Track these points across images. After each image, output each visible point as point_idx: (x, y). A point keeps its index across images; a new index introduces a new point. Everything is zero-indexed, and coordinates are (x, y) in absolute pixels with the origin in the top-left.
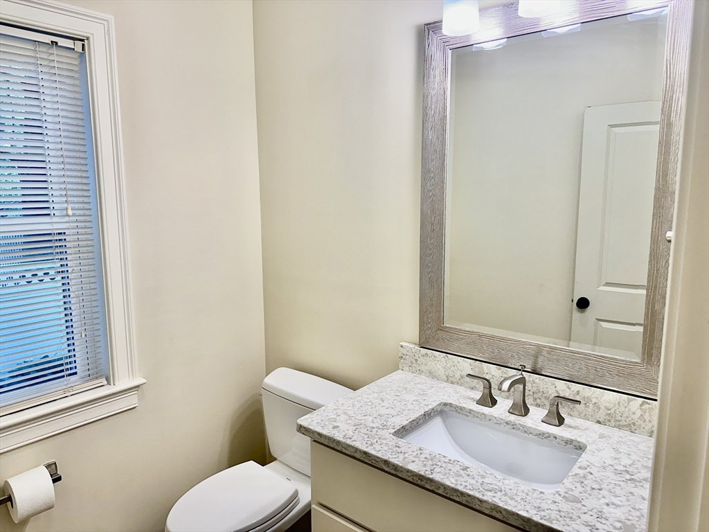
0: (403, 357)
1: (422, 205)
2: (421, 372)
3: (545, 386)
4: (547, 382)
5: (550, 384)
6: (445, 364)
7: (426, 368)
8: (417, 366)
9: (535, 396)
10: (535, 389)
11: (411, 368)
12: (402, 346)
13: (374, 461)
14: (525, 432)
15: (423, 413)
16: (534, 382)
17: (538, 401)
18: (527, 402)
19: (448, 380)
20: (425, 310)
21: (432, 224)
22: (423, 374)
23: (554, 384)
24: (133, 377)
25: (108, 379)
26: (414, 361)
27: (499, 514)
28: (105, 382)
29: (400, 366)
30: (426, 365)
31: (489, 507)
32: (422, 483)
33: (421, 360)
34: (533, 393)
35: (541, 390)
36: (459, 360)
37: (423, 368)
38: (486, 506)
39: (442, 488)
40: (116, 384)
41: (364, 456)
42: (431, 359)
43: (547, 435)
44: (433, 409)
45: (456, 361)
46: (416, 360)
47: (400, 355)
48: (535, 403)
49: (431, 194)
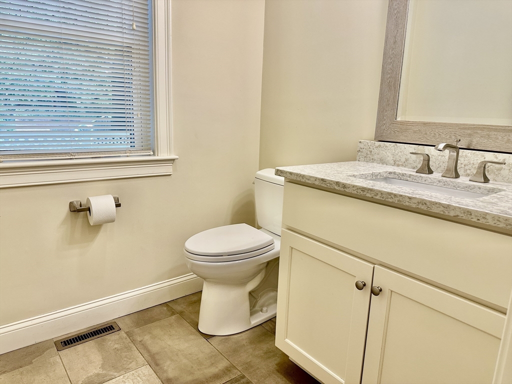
0: (361, 150)
1: (388, 22)
2: (373, 160)
3: (476, 159)
4: (477, 155)
5: (480, 156)
6: (394, 151)
7: (378, 156)
8: (371, 156)
9: (466, 167)
10: (466, 162)
11: (366, 158)
12: (360, 142)
13: (328, 185)
14: (454, 186)
15: (371, 172)
16: (466, 156)
17: (468, 172)
18: (458, 170)
19: (394, 164)
20: (382, 110)
21: (395, 37)
22: (375, 162)
23: (484, 156)
24: (170, 154)
25: (154, 152)
26: (369, 153)
27: (424, 205)
28: (152, 153)
29: (358, 158)
30: (378, 154)
31: (416, 202)
32: (364, 193)
33: (376, 151)
34: (465, 165)
35: (472, 162)
36: (406, 147)
37: (375, 157)
38: (414, 202)
39: (379, 194)
40: (159, 155)
41: (322, 182)
42: (383, 149)
43: (472, 187)
44: (380, 173)
45: (403, 148)
46: (371, 152)
47: (358, 149)
48: (466, 173)
49: (396, 11)
